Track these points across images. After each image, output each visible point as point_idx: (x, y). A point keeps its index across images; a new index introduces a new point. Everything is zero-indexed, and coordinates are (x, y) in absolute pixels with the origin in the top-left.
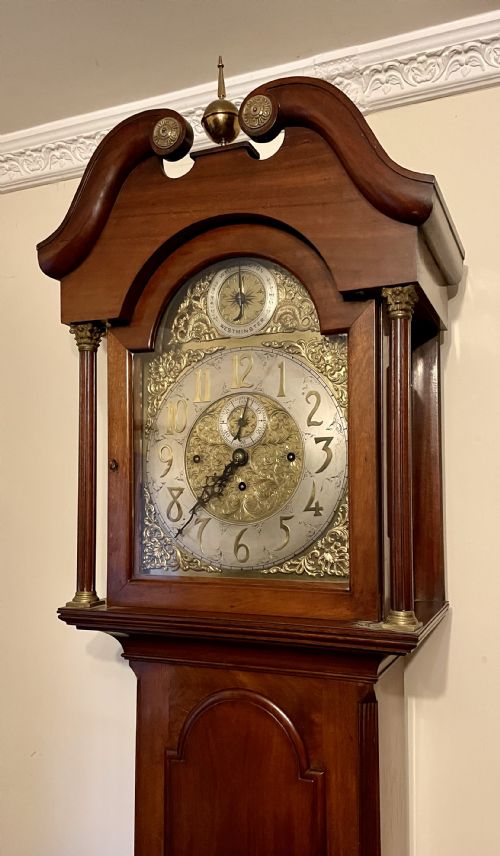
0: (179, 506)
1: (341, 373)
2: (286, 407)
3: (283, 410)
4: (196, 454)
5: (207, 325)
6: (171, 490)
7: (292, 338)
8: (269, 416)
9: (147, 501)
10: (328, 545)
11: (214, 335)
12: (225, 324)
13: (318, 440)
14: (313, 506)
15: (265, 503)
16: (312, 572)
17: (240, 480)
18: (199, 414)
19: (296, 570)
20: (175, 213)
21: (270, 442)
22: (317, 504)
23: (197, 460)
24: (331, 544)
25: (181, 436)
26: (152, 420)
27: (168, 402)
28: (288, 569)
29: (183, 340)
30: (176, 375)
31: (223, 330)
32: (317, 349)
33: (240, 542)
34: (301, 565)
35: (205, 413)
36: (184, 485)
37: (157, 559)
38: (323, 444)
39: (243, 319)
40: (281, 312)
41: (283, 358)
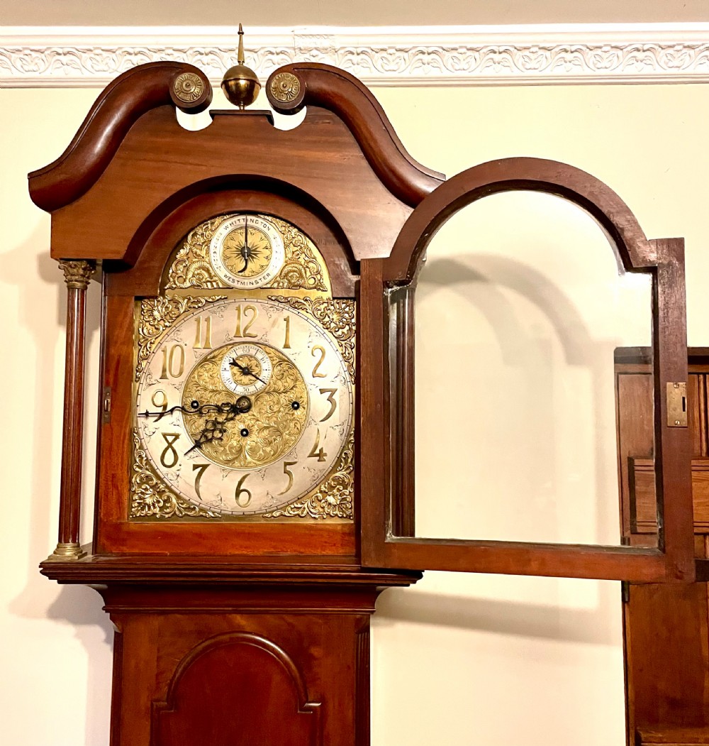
0: (174, 451)
1: (345, 330)
2: (291, 358)
3: (289, 361)
4: (194, 399)
5: (210, 274)
6: (165, 435)
7: (298, 294)
8: (273, 366)
9: (137, 447)
10: (331, 488)
11: (217, 284)
12: (229, 275)
13: (322, 391)
14: (317, 452)
15: (268, 449)
16: (315, 514)
17: (242, 426)
18: (198, 360)
19: (299, 512)
21: (274, 391)
22: (321, 450)
24: (334, 488)
25: (177, 381)
26: (144, 363)
27: (163, 347)
28: (291, 512)
29: (182, 286)
30: (173, 319)
31: (226, 280)
32: (322, 307)
33: (242, 488)
34: (304, 508)
35: (205, 360)
36: (181, 430)
37: (149, 506)
38: (327, 395)
39: (248, 272)
40: (287, 269)
41: (289, 313)
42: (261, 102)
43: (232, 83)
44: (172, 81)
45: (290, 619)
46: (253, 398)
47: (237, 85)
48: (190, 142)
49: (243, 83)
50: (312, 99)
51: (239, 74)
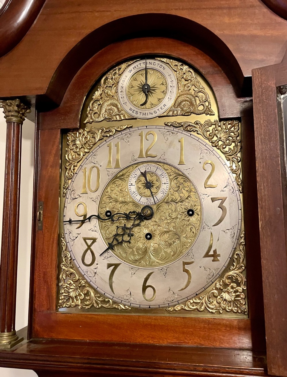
0: (92, 253)
1: (231, 147)
2: (186, 173)
3: (183, 175)
4: (108, 209)
5: (118, 109)
6: (85, 239)
7: (192, 119)
8: (171, 180)
9: (64, 249)
10: (226, 285)
11: (124, 116)
12: (133, 108)
13: (213, 200)
14: (211, 253)
15: (169, 250)
16: (212, 309)
17: (146, 231)
18: (111, 177)
19: (198, 307)
20: (98, 12)
21: (172, 201)
22: (215, 251)
23: (109, 214)
24: (228, 285)
25: (94, 195)
26: (69, 182)
27: (83, 168)
28: (191, 307)
29: (97, 120)
30: (91, 147)
31: (131, 112)
32: (211, 128)
33: (147, 284)
34: (202, 303)
35: (116, 177)
36: (97, 235)
37: (72, 298)
38: (218, 203)
39: (148, 105)
40: (180, 99)
41: (182, 135)
46: (154, 208)
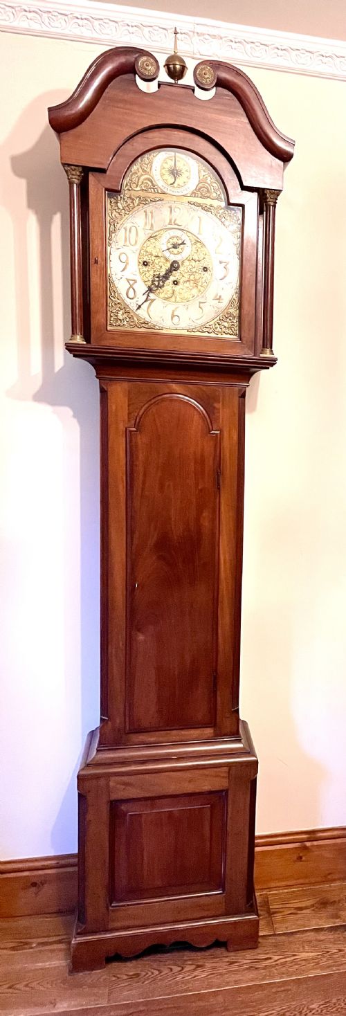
0: (134, 289)
2: (203, 241)
3: (201, 242)
4: (145, 260)
5: (153, 184)
6: (128, 280)
7: (208, 202)
8: (192, 245)
9: (112, 285)
11: (157, 190)
12: (165, 185)
13: (221, 262)
14: (218, 297)
15: (189, 293)
16: (217, 331)
17: (175, 279)
18: (147, 236)
19: (209, 330)
21: (193, 260)
22: (220, 297)
23: (145, 264)
24: (228, 318)
25: (134, 248)
26: (113, 235)
27: (124, 226)
28: (204, 329)
29: (136, 189)
30: (129, 209)
31: (163, 188)
32: (221, 211)
33: (175, 314)
34: (211, 328)
35: (151, 237)
36: (138, 278)
37: (120, 320)
38: (223, 265)
39: (175, 185)
40: (201, 185)
41: (201, 212)
42: (188, 80)
43: (171, 66)
44: (137, 60)
45: (204, 388)
46: (180, 264)
47: (175, 68)
48: (147, 99)
49: (178, 67)
50: (221, 83)
51: (175, 61)
